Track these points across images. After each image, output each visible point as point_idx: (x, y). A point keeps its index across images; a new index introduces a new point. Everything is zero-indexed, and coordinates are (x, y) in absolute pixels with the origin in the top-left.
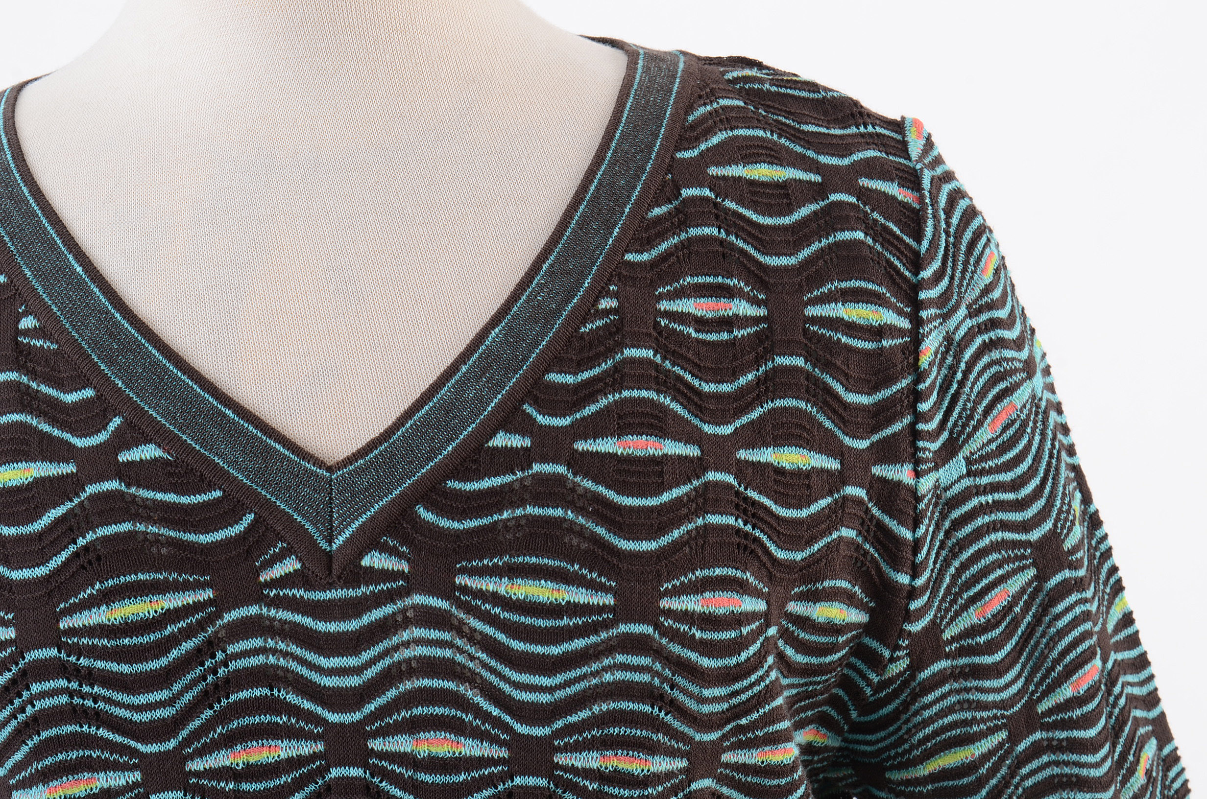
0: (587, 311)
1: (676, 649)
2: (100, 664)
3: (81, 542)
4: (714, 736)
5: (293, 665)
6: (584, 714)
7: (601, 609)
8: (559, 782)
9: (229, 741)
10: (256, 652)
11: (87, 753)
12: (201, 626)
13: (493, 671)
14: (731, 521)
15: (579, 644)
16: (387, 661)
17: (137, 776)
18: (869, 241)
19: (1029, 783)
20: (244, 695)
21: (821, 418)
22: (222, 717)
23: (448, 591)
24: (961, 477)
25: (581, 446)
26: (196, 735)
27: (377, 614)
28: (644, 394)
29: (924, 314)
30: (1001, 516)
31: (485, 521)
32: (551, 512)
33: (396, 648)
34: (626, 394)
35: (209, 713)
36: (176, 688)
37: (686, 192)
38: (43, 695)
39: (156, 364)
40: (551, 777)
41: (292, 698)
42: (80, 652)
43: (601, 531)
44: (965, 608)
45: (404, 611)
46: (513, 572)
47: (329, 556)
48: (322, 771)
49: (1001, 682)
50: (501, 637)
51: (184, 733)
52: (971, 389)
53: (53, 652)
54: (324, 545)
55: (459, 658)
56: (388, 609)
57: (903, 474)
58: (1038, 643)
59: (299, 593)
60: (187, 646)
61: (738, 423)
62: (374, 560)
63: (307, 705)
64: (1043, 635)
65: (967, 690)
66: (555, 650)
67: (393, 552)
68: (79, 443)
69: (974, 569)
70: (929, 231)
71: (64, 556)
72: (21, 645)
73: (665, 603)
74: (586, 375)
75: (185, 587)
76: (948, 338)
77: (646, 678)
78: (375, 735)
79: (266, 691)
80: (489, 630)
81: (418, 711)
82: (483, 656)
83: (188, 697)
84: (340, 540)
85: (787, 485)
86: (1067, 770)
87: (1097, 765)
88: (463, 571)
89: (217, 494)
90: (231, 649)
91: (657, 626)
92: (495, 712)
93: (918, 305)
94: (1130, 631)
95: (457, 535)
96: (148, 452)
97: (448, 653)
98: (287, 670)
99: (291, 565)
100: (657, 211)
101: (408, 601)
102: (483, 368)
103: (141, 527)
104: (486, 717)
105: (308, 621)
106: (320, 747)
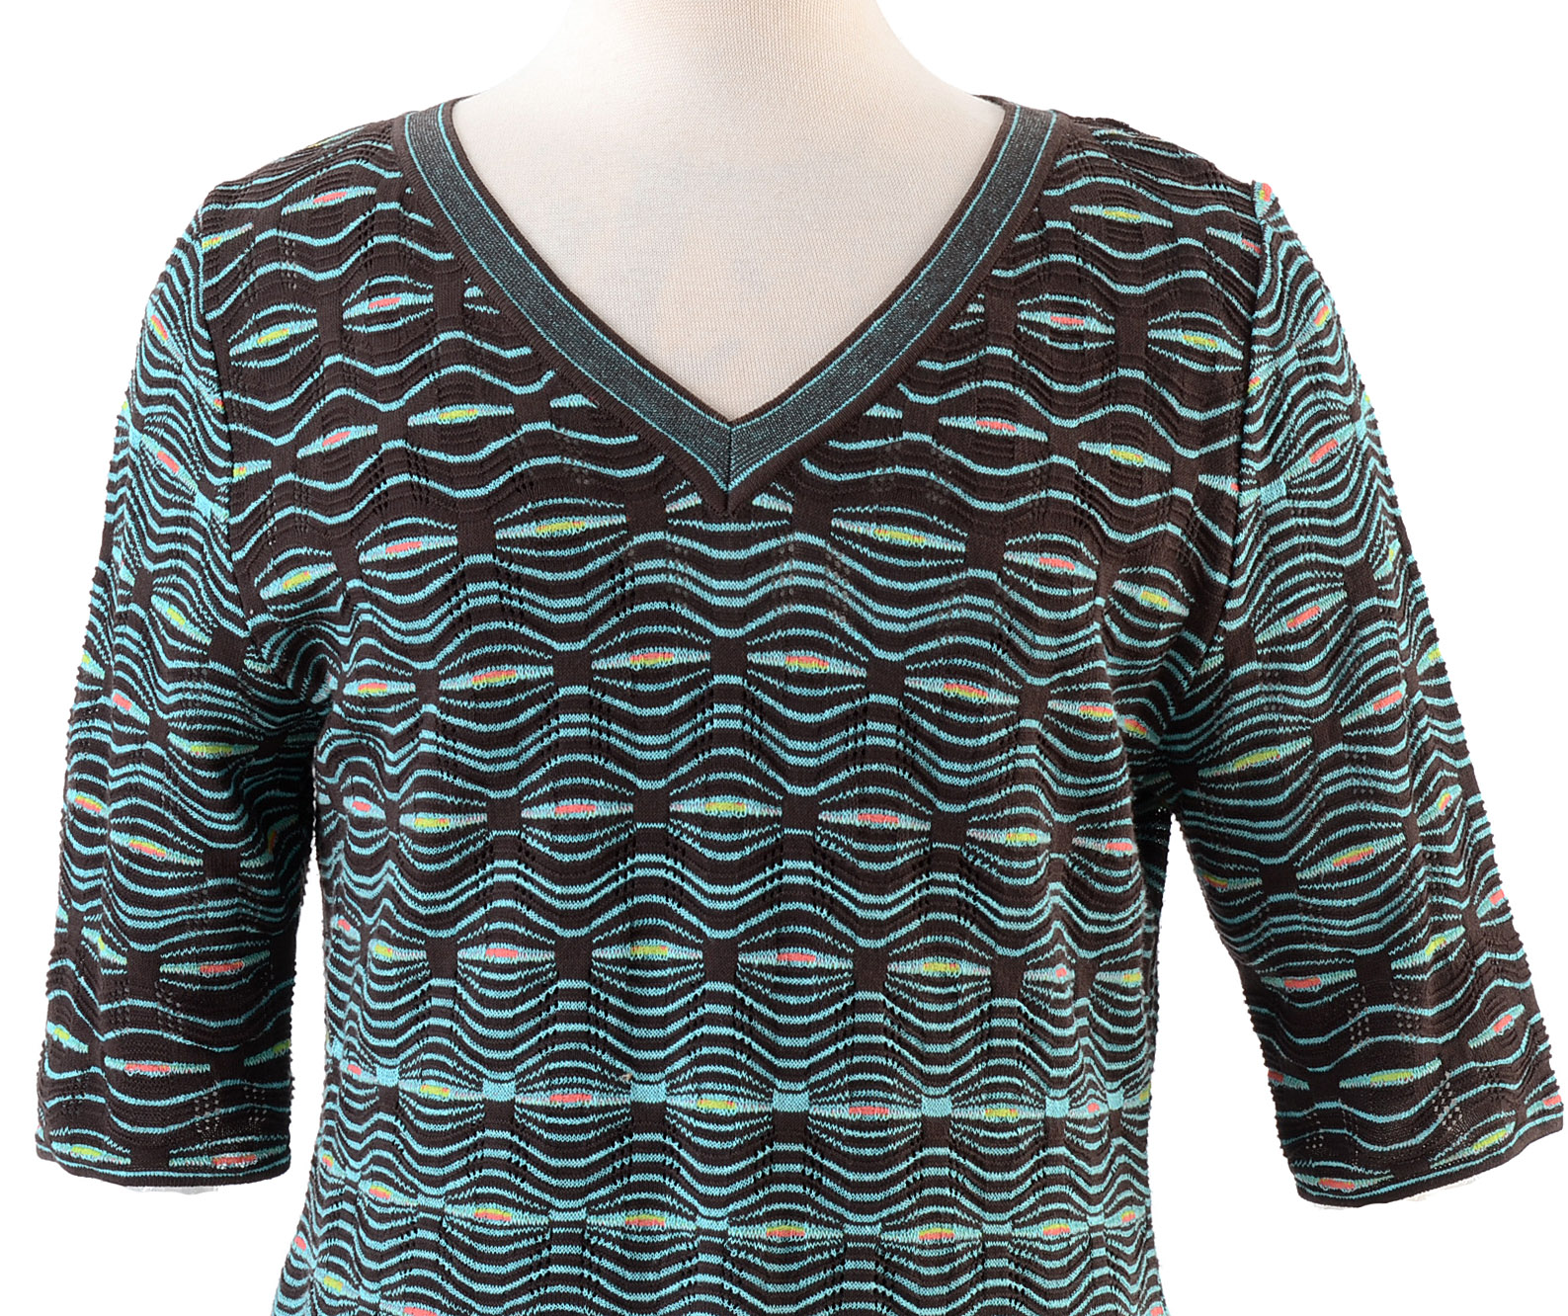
0: (957, 312)
1: (1015, 596)
2: (528, 571)
3: (517, 469)
4: (1044, 682)
5: (689, 585)
6: (933, 644)
7: (954, 555)
8: (907, 702)
9: (630, 646)
10: (658, 571)
11: (510, 647)
12: (615, 545)
13: (858, 601)
14: (1070, 498)
15: (933, 583)
16: (769, 588)
17: (550, 671)
18: (1212, 281)
19: (1330, 791)
20: (646, 607)
21: (1156, 426)
22: (626, 625)
23: (824, 532)
24: (1281, 498)
25: (945, 421)
26: (602, 638)
27: (763, 547)
28: (1002, 385)
29: (1256, 348)
30: (1316, 539)
31: (860, 476)
32: (916, 472)
33: (777, 577)
34: (986, 383)
35: (615, 620)
36: (590, 596)
37: (1050, 224)
38: (476, 595)
39: (585, 329)
40: (901, 698)
41: (686, 612)
42: (511, 558)
43: (958, 491)
44: (1277, 617)
45: (786, 545)
46: (881, 519)
47: (726, 495)
48: (707, 678)
49: (1309, 690)
50: (867, 573)
51: (593, 636)
52: (1296, 421)
53: (489, 558)
54: (722, 485)
55: (831, 589)
56: (773, 543)
57: (1227, 485)
58: (1344, 662)
59: (698, 524)
60: (602, 561)
61: (1082, 420)
62: (763, 501)
63: (698, 619)
64: (1350, 655)
65: (1276, 693)
66: (913, 587)
67: (780, 495)
68: (517, 390)
69: (1289, 583)
70: (1266, 278)
71: (502, 479)
72: (463, 551)
73: (1008, 556)
74: (953, 365)
75: (603, 512)
76: (1278, 374)
77: (988, 618)
78: (754, 649)
79: (665, 605)
80: (858, 567)
81: (792, 632)
82: (851, 588)
83: (599, 605)
84: (735, 483)
85: (1121, 477)
86: (1365, 783)
87: (1394, 782)
88: (839, 515)
89: (634, 438)
90: (637, 567)
91: (1000, 574)
92: (858, 637)
93: (1251, 340)
94: (1442, 680)
95: (835, 485)
96: (577, 400)
97: (821, 584)
98: (683, 589)
99: (693, 500)
100: (1023, 237)
101: (790, 538)
102: (866, 350)
103: (567, 461)
104: (850, 640)
105: (704, 549)
106: (707, 657)
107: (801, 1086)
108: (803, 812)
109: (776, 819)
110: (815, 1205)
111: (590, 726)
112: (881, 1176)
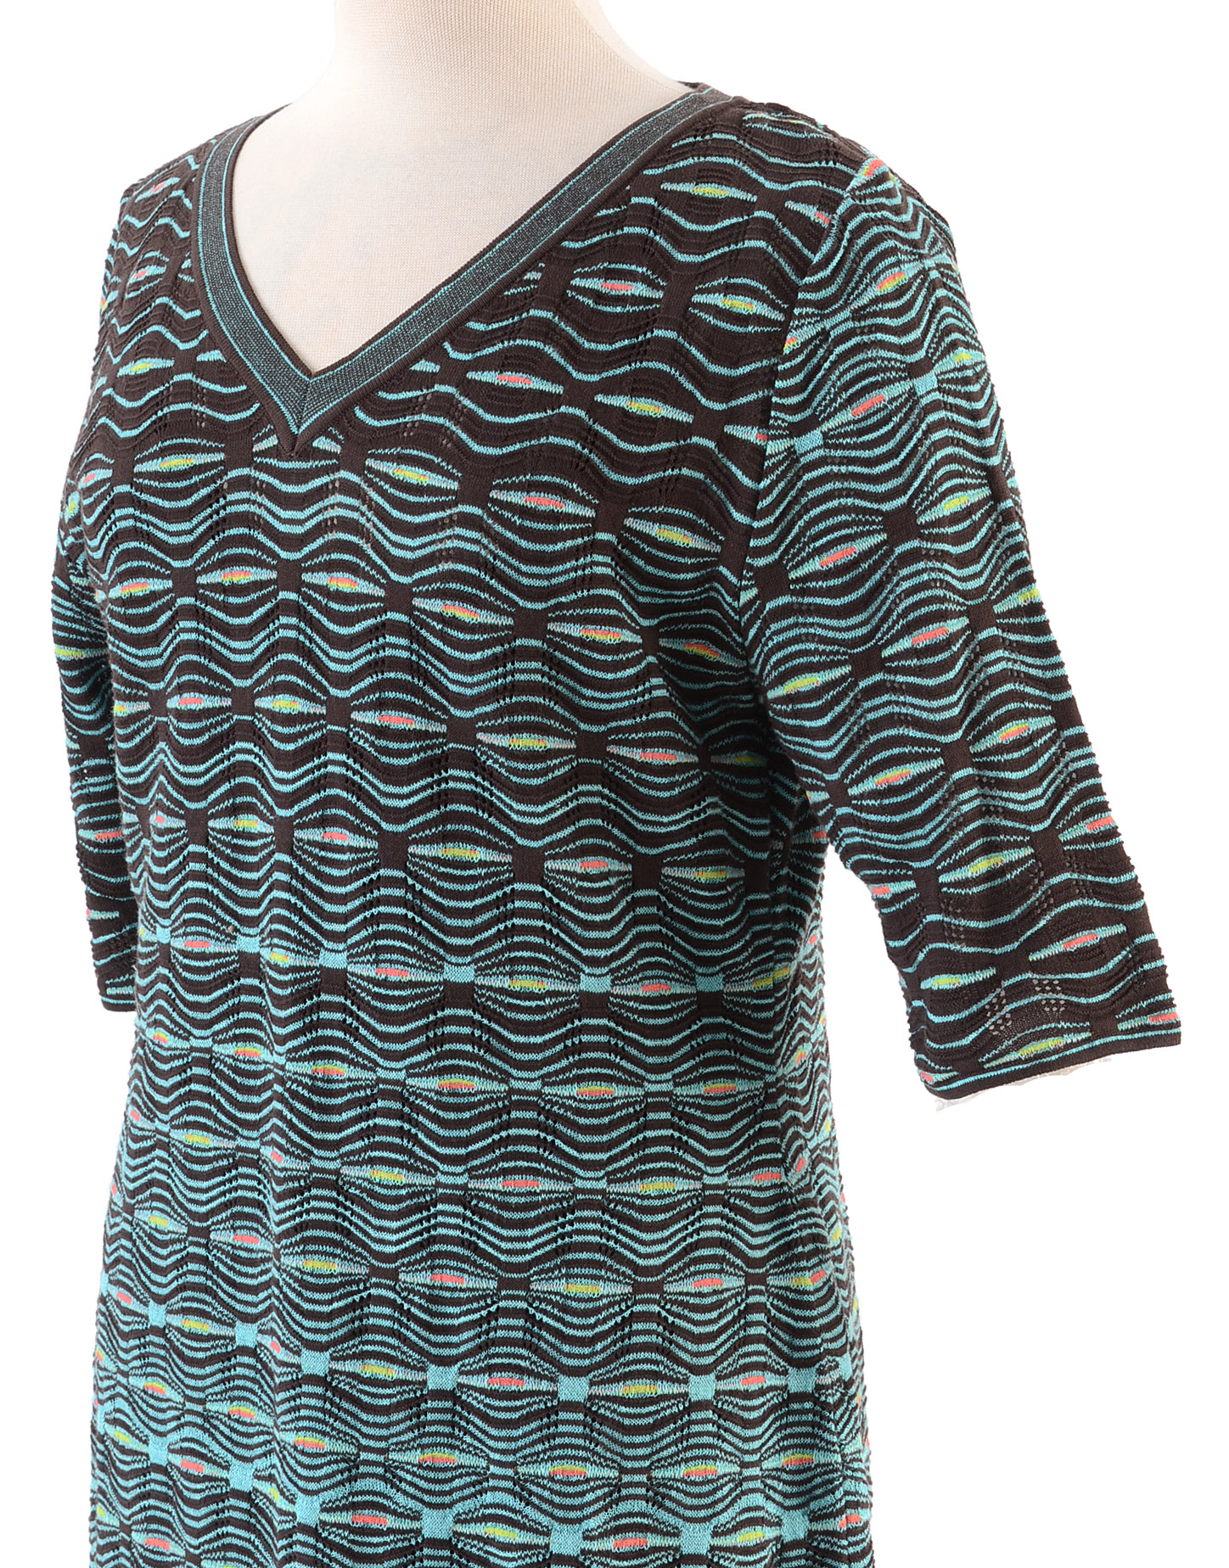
0: (516, 279)
1: (498, 528)
2: (153, 500)
3: (160, 414)
4: (539, 606)
5: (265, 514)
6: (433, 570)
7: (447, 492)
8: (417, 620)
9: (223, 564)
10: (243, 501)
11: (143, 564)
12: (213, 480)
13: (380, 531)
14: (570, 443)
15: (433, 516)
16: (320, 518)
17: (170, 584)
18: (770, 249)
19: (871, 716)
20: (233, 532)
21: (682, 380)
22: (219, 547)
23: (360, 470)
24: (819, 447)
25: (472, 375)
26: (204, 557)
27: (318, 482)
28: (533, 343)
29: (796, 311)
30: (854, 485)
31: (394, 422)
32: (435, 419)
33: (326, 508)
34: (518, 342)
35: (212, 542)
36: (195, 521)
37: (634, 200)
38: (120, 519)
40: (410, 615)
41: (262, 538)
42: (143, 489)
43: (464, 436)
44: (811, 556)
45: (333, 482)
46: (401, 459)
47: (295, 437)
48: (275, 594)
49: (847, 623)
50: (387, 506)
51: (197, 555)
52: (839, 378)
53: (129, 488)
54: (294, 429)
55: (363, 520)
56: (325, 479)
57: (750, 434)
58: (886, 598)
59: (273, 462)
60: (204, 492)
61: (604, 375)
62: (322, 443)
63: (270, 544)
64: (891, 592)
65: (812, 625)
66: (417, 520)
67: (334, 439)
68: (181, 346)
69: (822, 526)
70: (825, 248)
71: (149, 422)
72: (115, 482)
73: (494, 494)
74: (495, 326)
75: (210, 450)
76: (822, 334)
77: (475, 548)
78: (307, 570)
79: (246, 531)
80: (381, 501)
81: (334, 556)
82: (375, 519)
83: (201, 529)
84: (303, 427)
85: (631, 427)
86: (904, 710)
87: (932, 711)
88: (372, 456)
89: (244, 387)
90: (230, 497)
91: (486, 510)
92: (379, 562)
93: (794, 303)
95: (374, 429)
96: (215, 355)
97: (356, 515)
98: (259, 517)
99: (272, 441)
100: (604, 212)
101: (337, 475)
102: (427, 315)
103: (195, 407)
104: (374, 565)
105: (276, 483)
106: (274, 575)
107: (341, 947)
108: (340, 712)
109: (321, 716)
110: (353, 1050)
111: (196, 630)
112: (403, 1029)
